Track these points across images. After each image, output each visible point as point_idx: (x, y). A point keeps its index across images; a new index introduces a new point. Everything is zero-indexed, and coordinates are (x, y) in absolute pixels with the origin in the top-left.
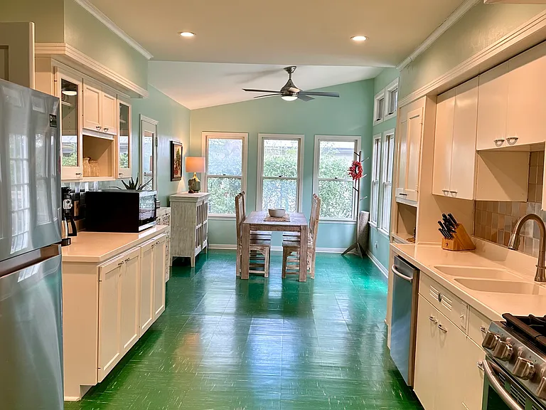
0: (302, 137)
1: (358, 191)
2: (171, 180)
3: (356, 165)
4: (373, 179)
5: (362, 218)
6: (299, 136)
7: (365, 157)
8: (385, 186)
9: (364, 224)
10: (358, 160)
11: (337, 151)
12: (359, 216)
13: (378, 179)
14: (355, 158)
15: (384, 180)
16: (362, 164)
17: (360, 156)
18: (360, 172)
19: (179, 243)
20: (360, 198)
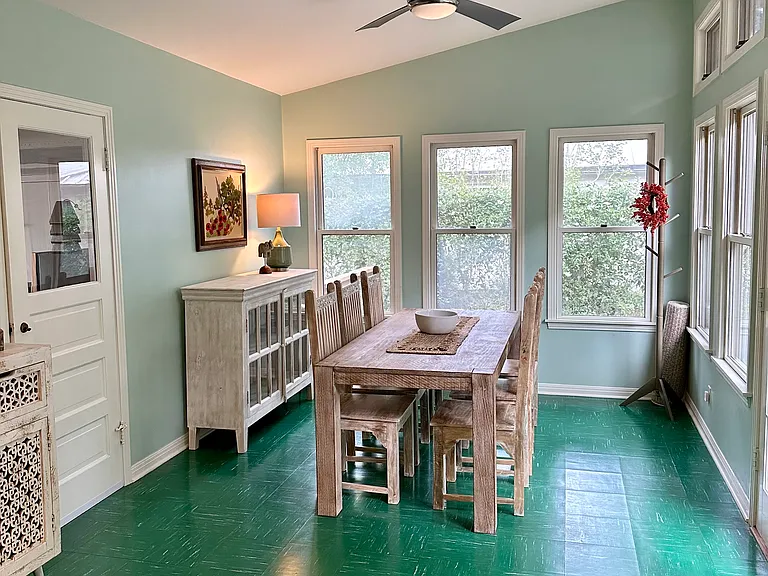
0: (521, 136)
1: (659, 255)
2: (198, 250)
3: (651, 192)
4: (697, 224)
5: (671, 319)
6: (512, 135)
7: (675, 174)
8: (729, 245)
9: (677, 332)
10: (657, 182)
11: (629, 172)
12: (664, 314)
13: (709, 223)
14: (651, 176)
15: (727, 230)
16: (667, 191)
17: (660, 170)
18: (662, 209)
19: (209, 396)
20: (665, 272)
